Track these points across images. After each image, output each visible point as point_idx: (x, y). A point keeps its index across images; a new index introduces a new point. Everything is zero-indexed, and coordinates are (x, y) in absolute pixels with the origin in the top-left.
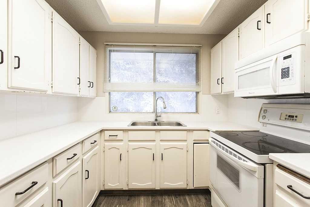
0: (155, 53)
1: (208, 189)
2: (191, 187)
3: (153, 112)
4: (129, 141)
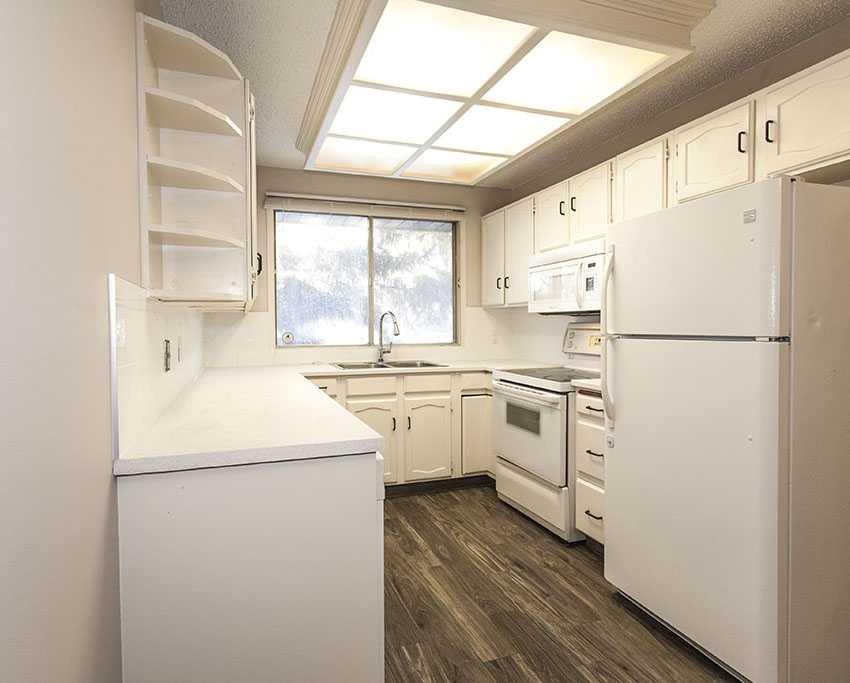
0: (370, 218)
1: (487, 476)
2: (457, 475)
3: (370, 344)
4: (348, 397)
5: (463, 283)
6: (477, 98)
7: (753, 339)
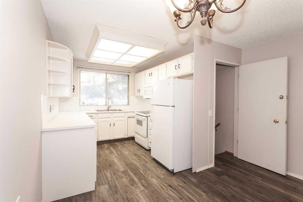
1: (133, 137)
2: (126, 137)
3: (106, 105)
4: (99, 118)
5: (130, 90)
6: (126, 53)
7: (169, 106)
